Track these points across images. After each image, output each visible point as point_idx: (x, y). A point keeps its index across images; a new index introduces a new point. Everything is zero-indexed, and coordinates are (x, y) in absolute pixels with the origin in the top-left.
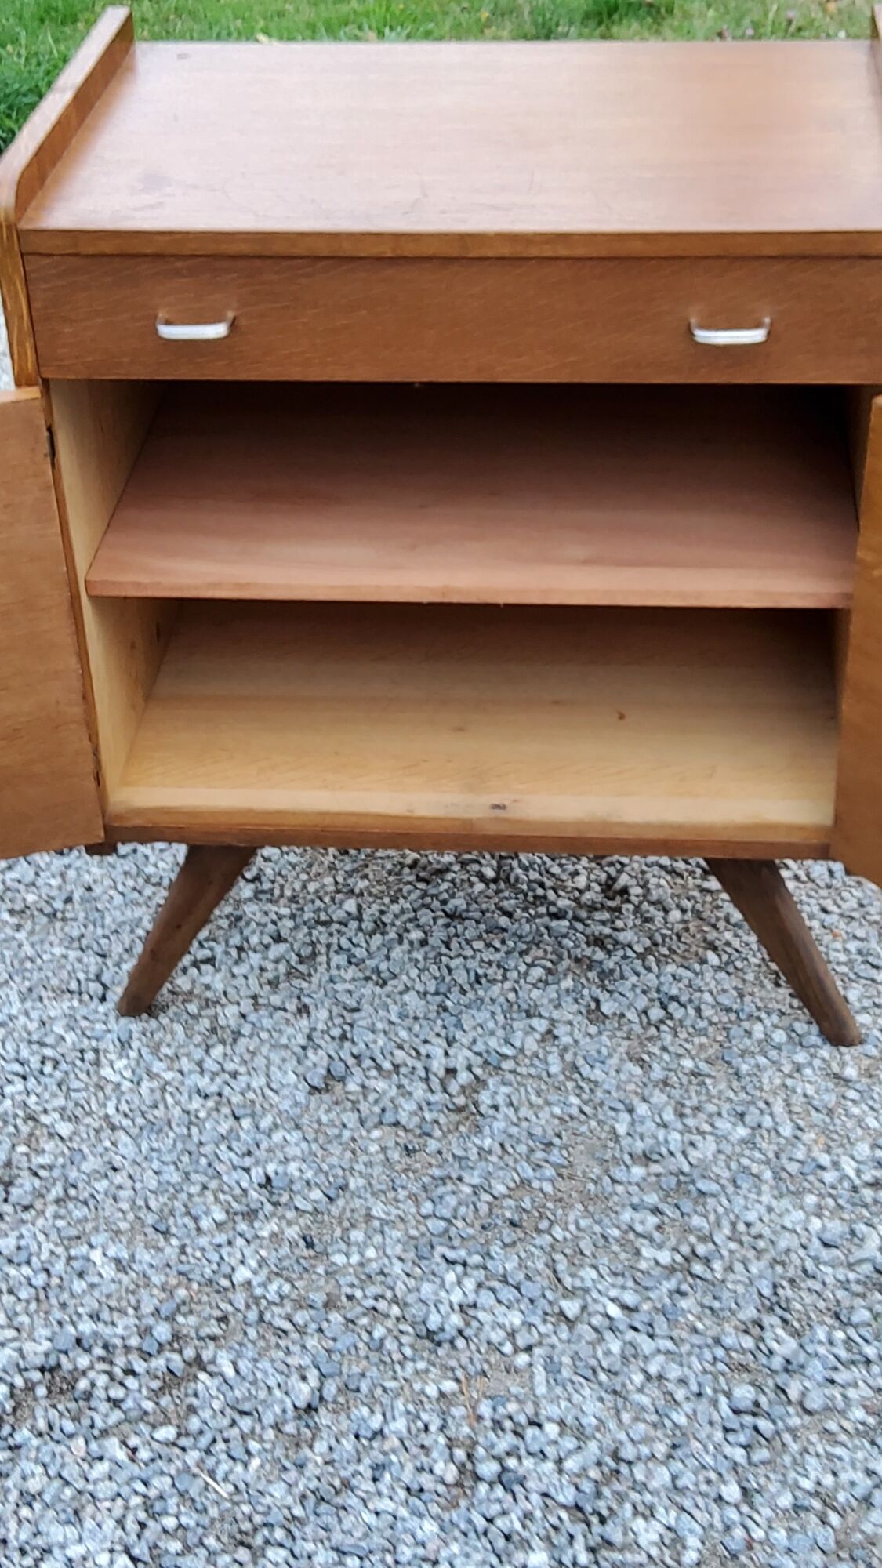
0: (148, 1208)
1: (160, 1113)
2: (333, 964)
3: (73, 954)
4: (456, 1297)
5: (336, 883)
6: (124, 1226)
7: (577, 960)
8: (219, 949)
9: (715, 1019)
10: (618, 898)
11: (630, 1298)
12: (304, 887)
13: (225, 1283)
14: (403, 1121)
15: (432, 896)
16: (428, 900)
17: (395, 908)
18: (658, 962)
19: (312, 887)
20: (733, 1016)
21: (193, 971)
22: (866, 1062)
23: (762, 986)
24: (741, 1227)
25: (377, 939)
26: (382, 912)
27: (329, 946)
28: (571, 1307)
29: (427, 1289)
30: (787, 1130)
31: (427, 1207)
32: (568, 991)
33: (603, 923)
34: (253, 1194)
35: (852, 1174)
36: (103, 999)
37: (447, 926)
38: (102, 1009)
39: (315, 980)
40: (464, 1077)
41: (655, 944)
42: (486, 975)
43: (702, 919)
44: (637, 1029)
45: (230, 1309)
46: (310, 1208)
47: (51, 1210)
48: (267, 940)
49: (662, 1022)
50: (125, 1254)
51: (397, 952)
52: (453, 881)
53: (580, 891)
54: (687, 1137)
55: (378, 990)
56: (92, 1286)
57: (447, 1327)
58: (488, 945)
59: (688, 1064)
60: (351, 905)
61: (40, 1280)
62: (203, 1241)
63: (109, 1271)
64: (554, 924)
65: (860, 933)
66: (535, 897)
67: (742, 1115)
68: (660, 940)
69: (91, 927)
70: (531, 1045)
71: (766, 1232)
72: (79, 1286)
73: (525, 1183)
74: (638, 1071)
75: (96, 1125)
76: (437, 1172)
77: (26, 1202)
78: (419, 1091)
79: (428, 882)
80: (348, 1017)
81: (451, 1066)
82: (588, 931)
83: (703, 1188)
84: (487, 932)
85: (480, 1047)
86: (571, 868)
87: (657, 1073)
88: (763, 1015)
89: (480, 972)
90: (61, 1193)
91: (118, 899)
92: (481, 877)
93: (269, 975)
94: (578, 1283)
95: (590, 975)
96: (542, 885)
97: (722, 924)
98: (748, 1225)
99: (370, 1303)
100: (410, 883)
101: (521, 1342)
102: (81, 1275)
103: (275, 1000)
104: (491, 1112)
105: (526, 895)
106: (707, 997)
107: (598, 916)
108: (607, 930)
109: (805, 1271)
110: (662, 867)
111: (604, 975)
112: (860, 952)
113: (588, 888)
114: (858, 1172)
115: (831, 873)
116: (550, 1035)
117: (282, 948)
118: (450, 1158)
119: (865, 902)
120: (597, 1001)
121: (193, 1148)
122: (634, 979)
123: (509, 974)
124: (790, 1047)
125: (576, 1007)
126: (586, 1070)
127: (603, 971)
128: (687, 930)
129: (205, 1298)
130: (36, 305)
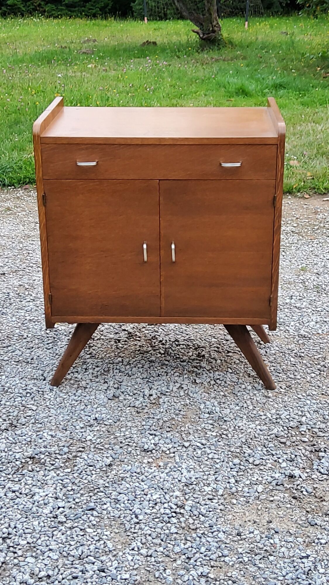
0: (61, 425)
1: (63, 404)
2: (115, 372)
3: (34, 371)
4: (153, 441)
5: (115, 355)
6: (53, 428)
7: (189, 372)
8: (79, 369)
9: (230, 384)
10: (202, 358)
11: (204, 442)
12: (105, 356)
13: (85, 440)
14: (136, 406)
15: (145, 357)
16: (144, 358)
17: (134, 360)
18: (214, 372)
19: (107, 356)
20: (236, 383)
21: (72, 374)
22: (275, 394)
23: (245, 377)
24: (237, 427)
25: (128, 367)
26: (129, 361)
27: (113, 368)
28: (187, 444)
29: (144, 440)
30: (251, 407)
31: (144, 423)
32: (186, 378)
33: (197, 363)
34: (92, 421)
35: (270, 417)
36: (44, 380)
37: (149, 364)
38: (44, 382)
39: (109, 375)
40: (155, 396)
41: (213, 368)
42: (161, 374)
43: (227, 362)
44: (207, 385)
46: (109, 424)
47: (31, 425)
48: (94, 367)
49: (214, 384)
50: (54, 434)
51: (134, 369)
52: (151, 354)
53: (190, 356)
54: (221, 409)
55: (128, 378)
56: (44, 441)
57: (150, 448)
58: (162, 368)
59: (222, 393)
60: (120, 359)
61: (29, 439)
62: (77, 431)
63: (49, 437)
64: (182, 363)
65: (274, 365)
66: (176, 357)
67: (238, 405)
68: (214, 367)
69: (40, 365)
70: (175, 389)
71: (244, 428)
72: (40, 441)
73: (173, 418)
74: (207, 395)
75: (44, 407)
76: (147, 417)
77: (23, 423)
78: (141, 399)
79: (143, 354)
80: (120, 384)
81: (150, 394)
82: (192, 365)
83: (226, 420)
84: (161, 365)
85: (159, 390)
86: (187, 351)
87: (213, 395)
88: (245, 383)
89: (159, 373)
90: (34, 422)
91: (48, 359)
92: (160, 353)
93: (95, 375)
94: (188, 439)
95: (193, 374)
96: (178, 355)
97: (233, 364)
98: (239, 427)
99: (128, 443)
100: (138, 354)
101: (172, 451)
102: (41, 439)
103: (97, 380)
104: (163, 404)
105: (173, 357)
106: (228, 379)
107: (195, 361)
108: (198, 365)
109: (255, 437)
110: (215, 350)
111: (196, 374)
112: (274, 370)
113: (192, 355)
114: (272, 416)
115: (266, 352)
116: (181, 387)
117: (99, 368)
118: (151, 414)
119: (276, 358)
120: (195, 380)
121: (73, 411)
122: (206, 375)
123: (168, 374)
124: (253, 390)
125: (189, 381)
126: (191, 395)
127: (197, 374)
128: (222, 365)
129: (78, 444)
130: (43, 158)
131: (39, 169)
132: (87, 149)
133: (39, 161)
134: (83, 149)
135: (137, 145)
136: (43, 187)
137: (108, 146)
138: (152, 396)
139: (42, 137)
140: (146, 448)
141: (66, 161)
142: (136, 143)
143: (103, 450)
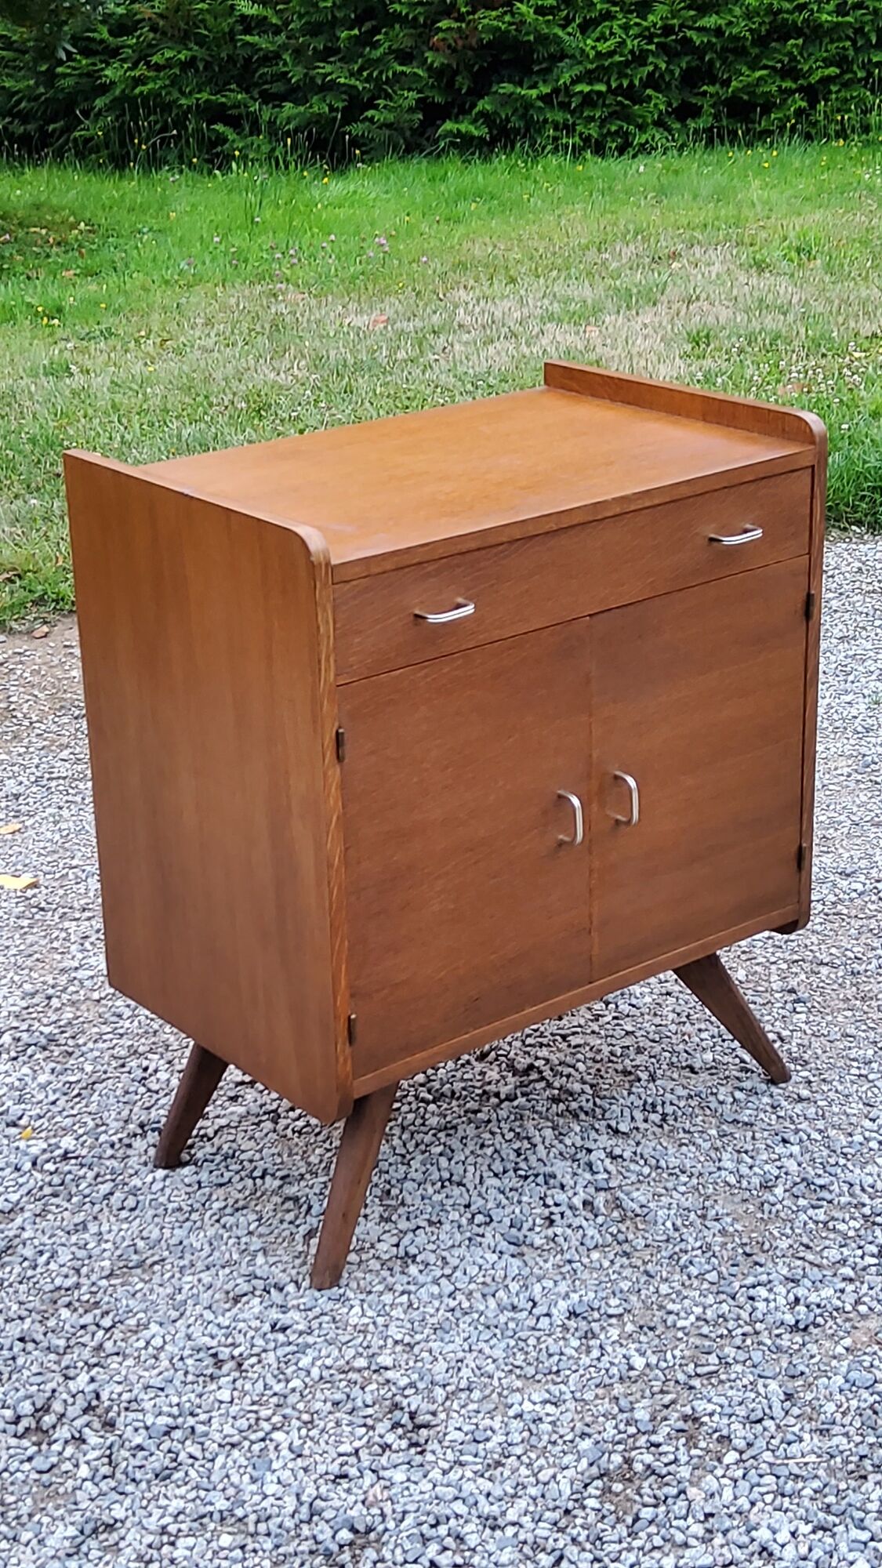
10: (533, 1073)
33: (546, 1089)
63: (552, 1409)
76: (665, 1254)
82: (543, 1097)
107: (535, 1087)
108: (555, 1091)
113: (504, 1076)
130: (338, 626)
131: (328, 660)
132: (436, 572)
133: (329, 637)
134: (429, 575)
135: (548, 533)
136: (336, 711)
137: (484, 552)
138: (592, 1204)
139: (335, 566)
140: (793, 1322)
141: (390, 621)
142: (547, 528)
143: (716, 1372)
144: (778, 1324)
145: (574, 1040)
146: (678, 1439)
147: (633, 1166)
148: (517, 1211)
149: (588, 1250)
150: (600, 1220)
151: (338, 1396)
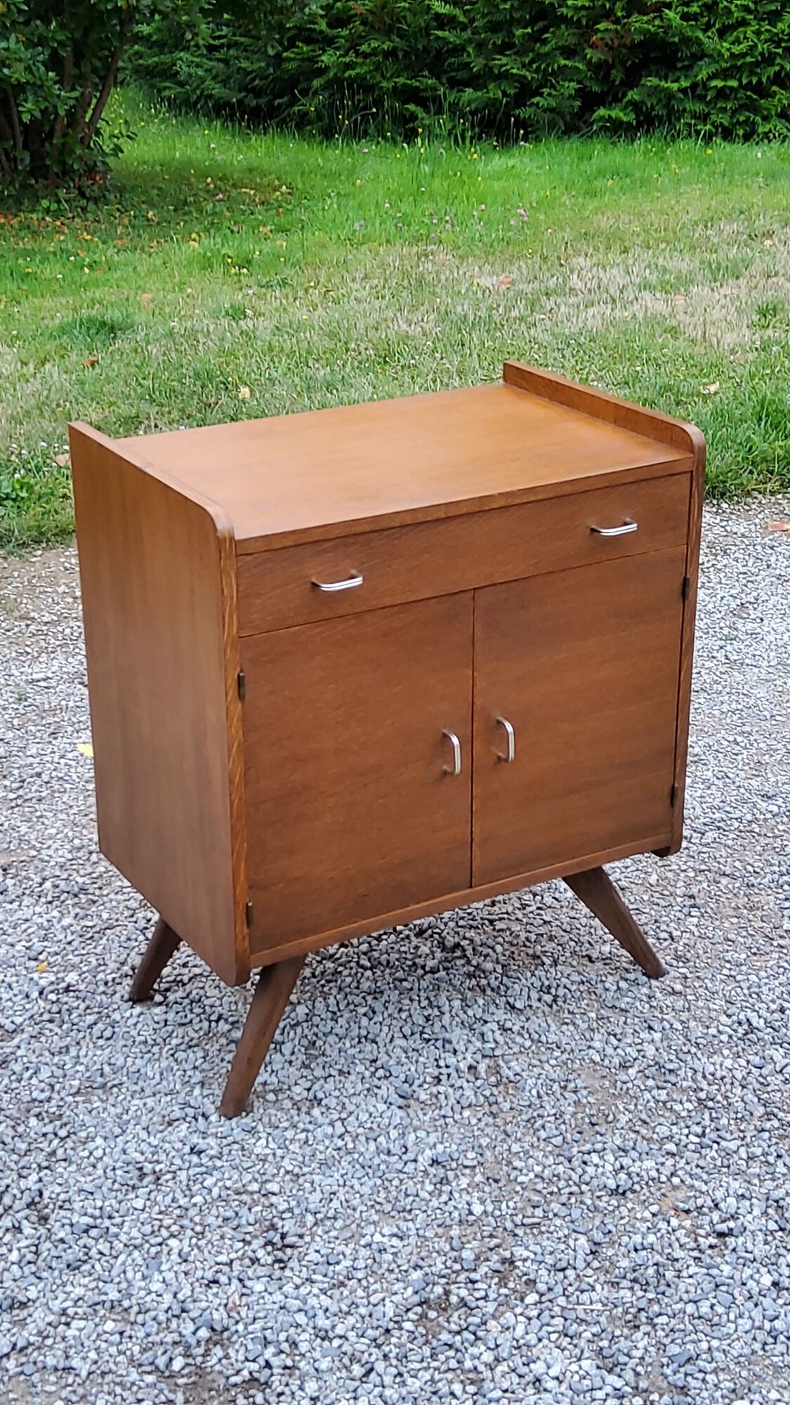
0: (380, 1203)
2: (331, 1043)
6: (375, 1218)
7: (472, 989)
9: (581, 989)
10: (457, 950)
20: (588, 985)
22: (679, 981)
26: (326, 1006)
28: (671, 1148)
29: (591, 1169)
32: (486, 1005)
33: (465, 965)
34: (433, 1170)
36: (205, 1115)
37: (375, 999)
39: (329, 1055)
40: (483, 1067)
42: (430, 1015)
43: (516, 945)
44: (546, 1009)
45: (490, 1229)
46: (474, 1163)
47: (318, 1230)
49: (555, 1001)
50: (395, 1231)
53: (431, 955)
54: (634, 1048)
56: (395, 1254)
57: (620, 1182)
63: (396, 1242)
67: (651, 1027)
68: (505, 963)
71: (724, 1074)
72: (387, 1257)
73: (577, 1102)
74: (572, 1028)
76: (524, 1117)
78: (464, 1084)
79: (335, 981)
80: (376, 1065)
81: (468, 1065)
82: (461, 972)
83: (669, 1068)
93: (298, 1063)
94: (661, 1135)
95: (488, 993)
101: (666, 1173)
102: (382, 1251)
103: (319, 1074)
104: (518, 1078)
106: (564, 980)
107: (457, 963)
108: (471, 968)
111: (496, 991)
113: (433, 952)
114: (735, 1031)
116: (503, 1030)
118: (522, 1108)
123: (443, 1009)
124: (634, 988)
128: (513, 953)
130: (241, 589)
131: (231, 617)
132: (334, 548)
133: (232, 598)
134: (326, 551)
135: (437, 520)
136: (238, 658)
137: (376, 534)
138: (476, 1068)
139: (239, 541)
140: (614, 1187)
141: (289, 587)
142: (435, 516)
143: (539, 1224)
144: (601, 1187)
145: (499, 925)
146: (492, 1278)
147: (519, 1039)
148: (413, 1069)
149: (462, 1108)
150: (479, 1083)
151: (230, 1214)
